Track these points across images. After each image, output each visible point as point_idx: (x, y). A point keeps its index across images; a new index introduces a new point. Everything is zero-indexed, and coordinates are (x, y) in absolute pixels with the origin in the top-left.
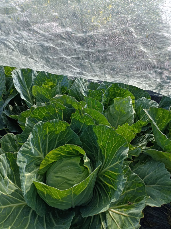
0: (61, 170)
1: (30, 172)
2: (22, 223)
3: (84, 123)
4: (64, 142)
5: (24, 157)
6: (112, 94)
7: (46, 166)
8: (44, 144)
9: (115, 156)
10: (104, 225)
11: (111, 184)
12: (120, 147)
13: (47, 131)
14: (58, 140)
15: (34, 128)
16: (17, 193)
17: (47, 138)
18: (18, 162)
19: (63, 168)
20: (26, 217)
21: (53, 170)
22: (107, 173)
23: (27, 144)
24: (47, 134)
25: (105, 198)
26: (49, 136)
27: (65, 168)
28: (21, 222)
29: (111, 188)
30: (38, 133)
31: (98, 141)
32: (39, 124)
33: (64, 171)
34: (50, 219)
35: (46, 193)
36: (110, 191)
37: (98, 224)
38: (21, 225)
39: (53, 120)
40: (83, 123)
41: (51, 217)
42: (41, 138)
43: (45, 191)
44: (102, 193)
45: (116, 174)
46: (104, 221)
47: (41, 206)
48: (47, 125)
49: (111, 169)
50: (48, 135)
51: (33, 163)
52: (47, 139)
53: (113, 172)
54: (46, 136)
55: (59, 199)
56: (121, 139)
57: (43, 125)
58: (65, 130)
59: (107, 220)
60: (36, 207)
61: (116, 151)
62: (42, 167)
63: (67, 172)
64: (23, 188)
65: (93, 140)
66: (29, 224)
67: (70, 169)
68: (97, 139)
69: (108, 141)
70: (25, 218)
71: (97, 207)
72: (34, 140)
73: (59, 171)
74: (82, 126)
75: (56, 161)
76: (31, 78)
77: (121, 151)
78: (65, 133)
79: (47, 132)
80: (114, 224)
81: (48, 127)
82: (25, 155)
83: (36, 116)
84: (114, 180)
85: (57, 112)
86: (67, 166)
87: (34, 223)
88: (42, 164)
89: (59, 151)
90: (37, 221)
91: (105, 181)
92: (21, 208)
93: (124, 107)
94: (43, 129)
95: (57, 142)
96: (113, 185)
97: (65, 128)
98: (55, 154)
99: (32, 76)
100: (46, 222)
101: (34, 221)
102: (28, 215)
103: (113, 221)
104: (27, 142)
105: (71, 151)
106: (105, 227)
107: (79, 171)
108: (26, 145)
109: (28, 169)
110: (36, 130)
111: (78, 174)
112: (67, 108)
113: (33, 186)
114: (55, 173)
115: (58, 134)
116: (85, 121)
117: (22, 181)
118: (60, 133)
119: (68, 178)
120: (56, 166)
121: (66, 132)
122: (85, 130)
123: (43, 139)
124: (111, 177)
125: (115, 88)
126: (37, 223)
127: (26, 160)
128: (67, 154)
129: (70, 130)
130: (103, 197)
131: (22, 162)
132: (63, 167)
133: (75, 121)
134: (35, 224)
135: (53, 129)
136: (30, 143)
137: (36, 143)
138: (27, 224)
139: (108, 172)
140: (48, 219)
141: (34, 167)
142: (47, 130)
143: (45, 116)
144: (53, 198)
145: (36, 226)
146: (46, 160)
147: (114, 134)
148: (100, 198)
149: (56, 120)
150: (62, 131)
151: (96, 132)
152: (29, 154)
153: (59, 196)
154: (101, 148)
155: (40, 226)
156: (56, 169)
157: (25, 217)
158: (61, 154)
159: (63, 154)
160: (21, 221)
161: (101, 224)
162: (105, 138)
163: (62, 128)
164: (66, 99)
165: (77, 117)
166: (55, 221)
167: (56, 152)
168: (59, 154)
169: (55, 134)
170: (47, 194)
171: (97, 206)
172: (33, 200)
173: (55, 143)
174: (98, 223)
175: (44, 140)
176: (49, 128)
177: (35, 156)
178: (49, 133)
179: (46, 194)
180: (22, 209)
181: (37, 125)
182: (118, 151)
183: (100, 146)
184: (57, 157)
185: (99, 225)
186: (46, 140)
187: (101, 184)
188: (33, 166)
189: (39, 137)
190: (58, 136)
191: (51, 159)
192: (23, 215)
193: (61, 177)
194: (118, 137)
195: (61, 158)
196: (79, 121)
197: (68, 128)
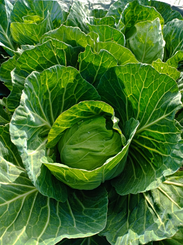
0: (80, 139)
1: (34, 149)
2: (40, 217)
3: (101, 66)
4: (75, 99)
5: (21, 130)
6: (128, 20)
7: (57, 136)
8: (47, 105)
9: (157, 107)
10: (150, 200)
11: (153, 147)
12: (165, 93)
13: (47, 86)
14: (65, 98)
15: (27, 84)
16: (23, 177)
17: (48, 97)
18: (13, 139)
19: (82, 136)
20: (43, 208)
21: (67, 141)
22: (145, 133)
23: (20, 109)
24: (47, 91)
25: (145, 165)
26: (51, 93)
27: (85, 136)
28: (39, 216)
29: (154, 153)
30: (34, 91)
31: (126, 90)
32: (33, 76)
33: (84, 140)
34: (75, 201)
35: (65, 174)
36: (152, 157)
37: (140, 199)
38: (40, 220)
39: (53, 67)
40: (98, 66)
41: (76, 198)
42: (40, 97)
43: (64, 173)
44: (139, 160)
45: (163, 133)
46: (149, 195)
47: (61, 189)
48: (45, 75)
49: (153, 127)
50: (50, 93)
51: (37, 136)
52: (50, 98)
53: (157, 132)
54: (47, 94)
55: (87, 180)
56: (165, 82)
57: (39, 76)
58: (74, 81)
59: (152, 193)
60: (55, 193)
61: (158, 100)
62: (51, 139)
63: (89, 141)
64: (31, 175)
65: (116, 90)
66: (50, 216)
67: (91, 136)
68: (123, 87)
69: (143, 87)
70: (43, 210)
71: (135, 178)
72: (30, 102)
73: (77, 141)
75: (70, 128)
76: (5, 12)
77: (167, 100)
78: (73, 86)
79: (48, 88)
80: (165, 198)
81: (47, 79)
82: (21, 126)
83: (25, 67)
84: (159, 142)
85: (56, 54)
86: (87, 133)
87: (56, 212)
88: (50, 135)
89: (72, 112)
90: (59, 208)
91: (143, 144)
92: (34, 197)
93: (152, 35)
94: (40, 82)
95: (63, 101)
96: (157, 149)
97: (73, 78)
98: (67, 118)
99: (5, 8)
100: (70, 205)
101: (56, 208)
102: (46, 204)
103: (162, 194)
104: (20, 106)
105: (89, 110)
106: (151, 202)
107: (106, 137)
108: (20, 111)
109: (31, 145)
110: (30, 87)
111: (104, 140)
112: (70, 47)
113: (44, 168)
114: (71, 144)
115: (63, 89)
116: (102, 61)
117: (27, 166)
118: (67, 87)
119: (92, 148)
120: (71, 135)
121: (75, 84)
122: (103, 76)
123: (43, 99)
124: (153, 138)
125: (133, 9)
126: (60, 211)
127: (24, 133)
128: (84, 116)
129: (81, 80)
130: (142, 165)
131: (20, 138)
132: (81, 134)
133: (86, 65)
134: (57, 214)
135: (55, 81)
136: (25, 107)
137: (35, 106)
138: (47, 216)
139: (148, 132)
140: (72, 202)
141: (39, 140)
142: (47, 84)
143: (39, 65)
144: (77, 180)
145: (60, 217)
146: (55, 129)
147: (154, 74)
148: (137, 166)
149: (58, 67)
150: (69, 83)
151: (121, 78)
152: (28, 124)
153: (85, 177)
154: (130, 99)
155: (65, 214)
156: (71, 139)
157: (42, 208)
158: (75, 117)
159: (78, 117)
160: (38, 215)
161: (144, 198)
162: (137, 84)
163: (68, 78)
164: (65, 33)
165: (88, 58)
166: (82, 202)
167: (68, 115)
168: (72, 118)
169: (59, 88)
170: (68, 176)
171: (134, 177)
172: (48, 186)
173: (61, 103)
174: (140, 197)
175: (45, 100)
176: (49, 81)
177: (38, 125)
178: (50, 89)
179: (66, 176)
180: (35, 197)
181: (29, 78)
182: (161, 99)
183: (128, 98)
184: (71, 122)
185: (142, 200)
186: (48, 100)
187: (136, 148)
188: (37, 139)
189: (37, 96)
190: (64, 92)
191: (61, 126)
192: (39, 205)
193: (81, 149)
194: (161, 79)
195: (76, 123)
196: (91, 64)
197: (77, 76)
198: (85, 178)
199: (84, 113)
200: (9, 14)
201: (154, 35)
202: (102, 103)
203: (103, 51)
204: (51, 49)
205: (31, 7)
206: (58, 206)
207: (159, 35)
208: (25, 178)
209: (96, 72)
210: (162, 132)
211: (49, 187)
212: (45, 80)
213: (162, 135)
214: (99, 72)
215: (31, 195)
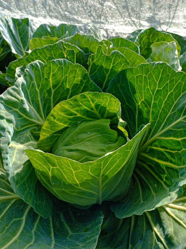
0: (77, 139)
1: (22, 143)
2: (8, 229)
3: (112, 70)
5: (9, 112)
7: (51, 133)
8: (47, 106)
9: (173, 110)
10: (159, 232)
11: (167, 160)
12: (182, 94)
13: (51, 82)
15: (28, 70)
16: (2, 180)
17: (50, 96)
19: (79, 136)
20: (16, 219)
21: (62, 142)
22: (157, 143)
23: (14, 89)
24: (50, 88)
25: (156, 185)
26: (55, 92)
27: (84, 136)
28: (6, 228)
29: (167, 167)
30: (35, 81)
31: (137, 95)
32: (36, 64)
33: (82, 140)
34: (61, 224)
35: (51, 174)
36: (164, 173)
37: (147, 230)
38: (6, 232)
39: (60, 59)
40: (109, 70)
41: (63, 220)
42: (41, 91)
43: (49, 170)
44: (147, 179)
45: (179, 139)
46: (158, 225)
47: (45, 200)
48: (50, 68)
49: (167, 134)
50: (53, 91)
52: (52, 98)
53: (171, 138)
54: (49, 92)
55: (77, 185)
56: (183, 81)
57: (44, 67)
58: (80, 82)
59: (163, 222)
60: (35, 201)
61: (174, 103)
62: (44, 136)
63: (88, 143)
64: (7, 165)
66: (23, 231)
67: (91, 137)
68: (134, 92)
69: (157, 89)
70: (15, 221)
71: (142, 202)
72: (28, 92)
73: (74, 141)
74: (107, 76)
75: (69, 127)
76: (27, 33)
77: (184, 101)
78: (79, 88)
79: (51, 85)
80: (181, 229)
81: (52, 73)
82: (12, 109)
84: (173, 152)
85: (66, 56)
86: (87, 133)
87: (32, 230)
88: (44, 130)
89: (72, 105)
90: (38, 226)
91: (153, 157)
92: (8, 204)
93: (168, 56)
94: (43, 76)
96: (171, 162)
97: (80, 78)
98: (65, 111)
100: (54, 227)
101: (33, 225)
102: (22, 216)
103: (177, 225)
104: (14, 87)
106: (161, 235)
107: (109, 141)
108: (11, 91)
109: (17, 136)
110: (31, 74)
111: (106, 144)
113: (29, 165)
114: (66, 145)
115: (68, 89)
116: (113, 64)
117: (4, 152)
118: (72, 89)
119: (90, 151)
120: (68, 135)
121: (81, 85)
122: (113, 80)
123: (44, 97)
124: (167, 148)
126: (37, 229)
128: (87, 116)
129: (88, 81)
130: (151, 185)
131: (5, 120)
132: (79, 133)
133: (96, 69)
134: (33, 231)
135: (59, 77)
137: (33, 100)
138: (18, 230)
139: (160, 141)
140: (57, 224)
141: (30, 136)
142: (50, 79)
144: (64, 184)
145: (35, 235)
146: (51, 123)
147: (169, 73)
148: (145, 188)
150: (75, 84)
151: (132, 81)
152: (19, 110)
153: (75, 179)
154: (141, 107)
155: (43, 234)
156: (67, 139)
157: (14, 219)
158: (76, 115)
159: (79, 115)
160: (7, 225)
161: (152, 230)
162: (150, 85)
163: (74, 77)
164: (79, 41)
165: (98, 60)
166: (70, 226)
167: (67, 107)
168: (71, 114)
169: (64, 88)
170: (54, 177)
171: (140, 201)
172: (28, 189)
174: (146, 228)
175: (47, 99)
176: (54, 75)
177: (31, 118)
178: (54, 87)
179: (52, 177)
180: (10, 205)
181: (32, 65)
182: (178, 101)
183: (139, 106)
184: (70, 119)
185: (148, 232)
186: (50, 99)
187: (145, 166)
188: (28, 134)
189: (37, 89)
190: (68, 93)
191: (58, 120)
192: (12, 215)
193: (77, 150)
194: (178, 78)
195: (75, 122)
196: (102, 67)
197: (84, 77)
198: (75, 181)
199: (87, 113)
200: (31, 36)
201: (170, 56)
202: (108, 95)
203: (115, 52)
204: (62, 50)
205: (52, 33)
206: (37, 225)
207: (175, 58)
208: (5, 181)
209: (105, 77)
210: (178, 137)
211: (28, 191)
212: (49, 73)
213: (178, 142)
214: (108, 77)
215: (5, 201)
